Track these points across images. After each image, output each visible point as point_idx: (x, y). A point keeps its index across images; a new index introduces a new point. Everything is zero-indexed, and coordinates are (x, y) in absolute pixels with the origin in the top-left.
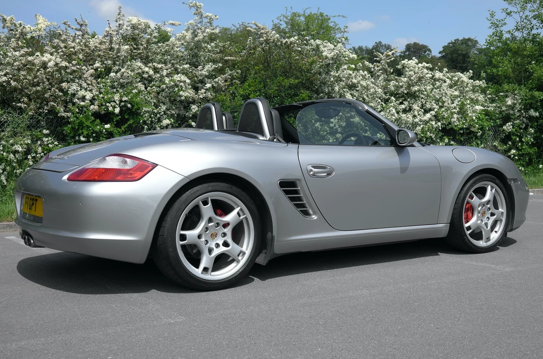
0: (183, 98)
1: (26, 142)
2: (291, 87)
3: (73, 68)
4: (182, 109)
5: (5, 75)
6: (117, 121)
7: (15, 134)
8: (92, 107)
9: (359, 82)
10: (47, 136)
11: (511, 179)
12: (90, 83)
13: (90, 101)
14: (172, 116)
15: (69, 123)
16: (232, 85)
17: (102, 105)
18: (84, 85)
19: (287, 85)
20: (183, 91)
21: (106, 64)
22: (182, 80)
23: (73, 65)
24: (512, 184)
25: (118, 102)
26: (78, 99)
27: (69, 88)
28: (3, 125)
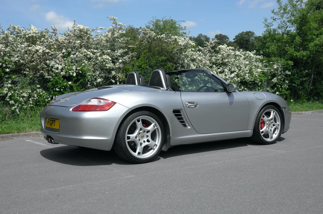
0: (108, 68)
1: (29, 91)
2: (162, 61)
3: (52, 53)
4: (107, 73)
5: (17, 57)
6: (74, 80)
7: (22, 88)
8: (62, 73)
9: (197, 58)
10: (39, 88)
11: (283, 108)
12: (60, 60)
13: (61, 70)
14: (102, 77)
15: (50, 81)
16: (132, 60)
17: (67, 72)
18: (58, 61)
19: (161, 60)
20: (108, 64)
21: (68, 51)
22: (107, 58)
23: (52, 51)
24: (283, 110)
25: (75, 70)
26: (55, 69)
27: (50, 63)
28: (17, 83)
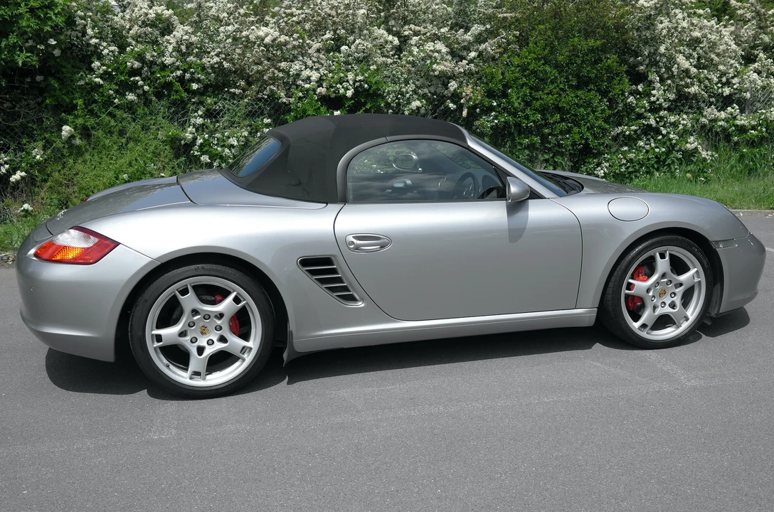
0: (436, 73)
1: (243, 134)
2: (592, 50)
3: (294, 43)
4: (440, 85)
5: (217, 55)
6: (349, 106)
7: (232, 124)
8: (319, 90)
10: (267, 126)
11: (717, 242)
12: (315, 60)
13: (317, 82)
14: (424, 96)
15: (290, 110)
16: (506, 50)
17: (331, 87)
18: (310, 63)
19: (585, 47)
20: (438, 64)
21: (338, 35)
22: (437, 49)
23: (295, 40)
24: (721, 249)
25: (351, 83)
26: (303, 81)
27: (290, 68)
28: (218, 114)
